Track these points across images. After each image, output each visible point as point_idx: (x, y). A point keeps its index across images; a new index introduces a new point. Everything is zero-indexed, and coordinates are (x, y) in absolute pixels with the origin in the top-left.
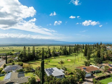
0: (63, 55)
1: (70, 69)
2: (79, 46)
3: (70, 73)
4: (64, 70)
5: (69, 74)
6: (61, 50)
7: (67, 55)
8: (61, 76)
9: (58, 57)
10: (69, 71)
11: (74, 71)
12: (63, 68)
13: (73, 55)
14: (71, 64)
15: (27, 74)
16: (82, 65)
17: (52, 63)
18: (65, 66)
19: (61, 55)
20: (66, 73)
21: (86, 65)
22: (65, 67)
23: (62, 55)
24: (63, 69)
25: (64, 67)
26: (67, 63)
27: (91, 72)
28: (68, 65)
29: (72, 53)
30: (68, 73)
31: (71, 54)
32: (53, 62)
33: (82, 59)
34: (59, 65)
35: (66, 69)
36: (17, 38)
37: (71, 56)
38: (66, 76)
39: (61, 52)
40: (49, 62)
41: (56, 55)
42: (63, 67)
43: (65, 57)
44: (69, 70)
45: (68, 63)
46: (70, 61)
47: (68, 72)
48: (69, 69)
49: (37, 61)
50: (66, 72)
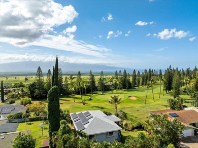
0: (121, 89)
1: (135, 115)
2: (152, 73)
3: (135, 125)
4: (121, 118)
5: (133, 129)
6: (117, 79)
7: (128, 89)
8: (111, 133)
9: (110, 92)
10: (132, 120)
11: (148, 122)
12: (119, 113)
13: (141, 89)
14: (138, 106)
15: (30, 124)
16: (162, 108)
17: (95, 102)
18: (124, 108)
19: (116, 89)
20: (126, 125)
21: (173, 108)
22: (123, 110)
23: (118, 89)
24: (117, 115)
25: (121, 111)
26: (128, 102)
27: (191, 124)
28: (131, 107)
29: (138, 86)
30: (131, 126)
31: (137, 88)
32: (98, 100)
33: (161, 96)
34: (110, 107)
35: (125, 116)
36: (41, 61)
37: (136, 90)
38: (125, 134)
39: (116, 83)
40: (90, 100)
41: (106, 89)
42: (118, 111)
43: (125, 92)
44: (132, 117)
45: (130, 102)
46: (135, 98)
47: (129, 122)
48: (132, 115)
49: (65, 99)
50: (124, 122)
